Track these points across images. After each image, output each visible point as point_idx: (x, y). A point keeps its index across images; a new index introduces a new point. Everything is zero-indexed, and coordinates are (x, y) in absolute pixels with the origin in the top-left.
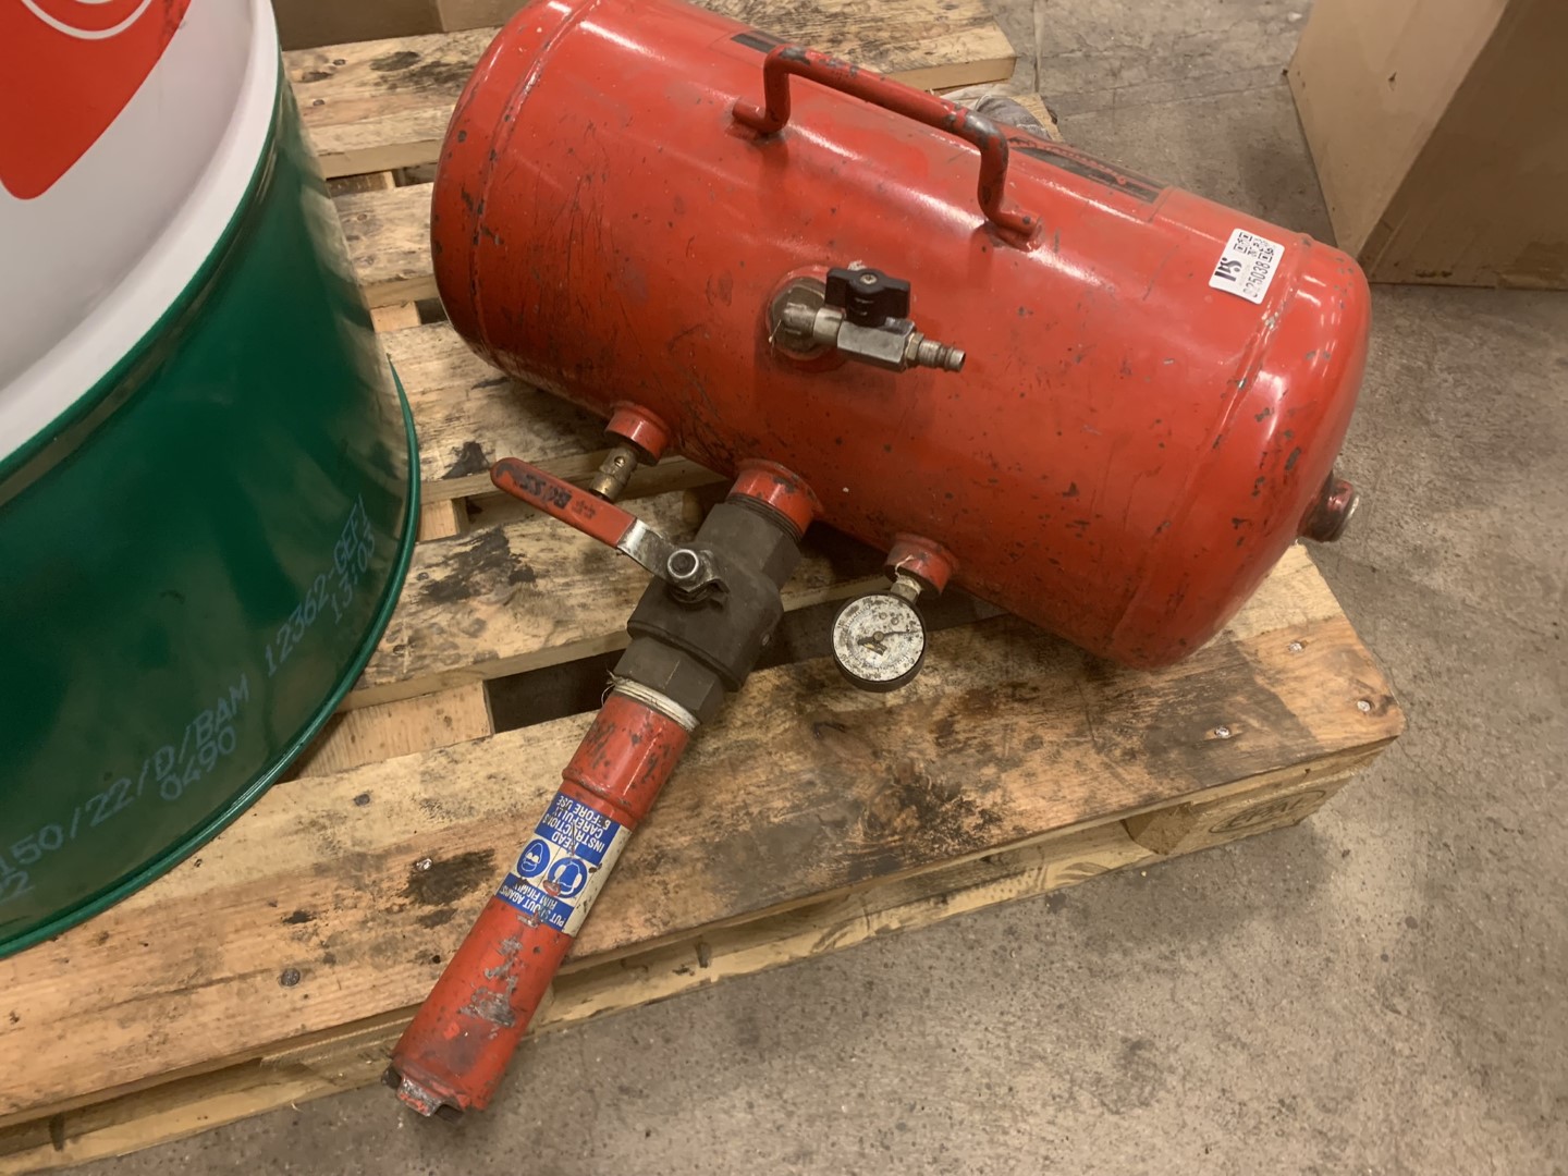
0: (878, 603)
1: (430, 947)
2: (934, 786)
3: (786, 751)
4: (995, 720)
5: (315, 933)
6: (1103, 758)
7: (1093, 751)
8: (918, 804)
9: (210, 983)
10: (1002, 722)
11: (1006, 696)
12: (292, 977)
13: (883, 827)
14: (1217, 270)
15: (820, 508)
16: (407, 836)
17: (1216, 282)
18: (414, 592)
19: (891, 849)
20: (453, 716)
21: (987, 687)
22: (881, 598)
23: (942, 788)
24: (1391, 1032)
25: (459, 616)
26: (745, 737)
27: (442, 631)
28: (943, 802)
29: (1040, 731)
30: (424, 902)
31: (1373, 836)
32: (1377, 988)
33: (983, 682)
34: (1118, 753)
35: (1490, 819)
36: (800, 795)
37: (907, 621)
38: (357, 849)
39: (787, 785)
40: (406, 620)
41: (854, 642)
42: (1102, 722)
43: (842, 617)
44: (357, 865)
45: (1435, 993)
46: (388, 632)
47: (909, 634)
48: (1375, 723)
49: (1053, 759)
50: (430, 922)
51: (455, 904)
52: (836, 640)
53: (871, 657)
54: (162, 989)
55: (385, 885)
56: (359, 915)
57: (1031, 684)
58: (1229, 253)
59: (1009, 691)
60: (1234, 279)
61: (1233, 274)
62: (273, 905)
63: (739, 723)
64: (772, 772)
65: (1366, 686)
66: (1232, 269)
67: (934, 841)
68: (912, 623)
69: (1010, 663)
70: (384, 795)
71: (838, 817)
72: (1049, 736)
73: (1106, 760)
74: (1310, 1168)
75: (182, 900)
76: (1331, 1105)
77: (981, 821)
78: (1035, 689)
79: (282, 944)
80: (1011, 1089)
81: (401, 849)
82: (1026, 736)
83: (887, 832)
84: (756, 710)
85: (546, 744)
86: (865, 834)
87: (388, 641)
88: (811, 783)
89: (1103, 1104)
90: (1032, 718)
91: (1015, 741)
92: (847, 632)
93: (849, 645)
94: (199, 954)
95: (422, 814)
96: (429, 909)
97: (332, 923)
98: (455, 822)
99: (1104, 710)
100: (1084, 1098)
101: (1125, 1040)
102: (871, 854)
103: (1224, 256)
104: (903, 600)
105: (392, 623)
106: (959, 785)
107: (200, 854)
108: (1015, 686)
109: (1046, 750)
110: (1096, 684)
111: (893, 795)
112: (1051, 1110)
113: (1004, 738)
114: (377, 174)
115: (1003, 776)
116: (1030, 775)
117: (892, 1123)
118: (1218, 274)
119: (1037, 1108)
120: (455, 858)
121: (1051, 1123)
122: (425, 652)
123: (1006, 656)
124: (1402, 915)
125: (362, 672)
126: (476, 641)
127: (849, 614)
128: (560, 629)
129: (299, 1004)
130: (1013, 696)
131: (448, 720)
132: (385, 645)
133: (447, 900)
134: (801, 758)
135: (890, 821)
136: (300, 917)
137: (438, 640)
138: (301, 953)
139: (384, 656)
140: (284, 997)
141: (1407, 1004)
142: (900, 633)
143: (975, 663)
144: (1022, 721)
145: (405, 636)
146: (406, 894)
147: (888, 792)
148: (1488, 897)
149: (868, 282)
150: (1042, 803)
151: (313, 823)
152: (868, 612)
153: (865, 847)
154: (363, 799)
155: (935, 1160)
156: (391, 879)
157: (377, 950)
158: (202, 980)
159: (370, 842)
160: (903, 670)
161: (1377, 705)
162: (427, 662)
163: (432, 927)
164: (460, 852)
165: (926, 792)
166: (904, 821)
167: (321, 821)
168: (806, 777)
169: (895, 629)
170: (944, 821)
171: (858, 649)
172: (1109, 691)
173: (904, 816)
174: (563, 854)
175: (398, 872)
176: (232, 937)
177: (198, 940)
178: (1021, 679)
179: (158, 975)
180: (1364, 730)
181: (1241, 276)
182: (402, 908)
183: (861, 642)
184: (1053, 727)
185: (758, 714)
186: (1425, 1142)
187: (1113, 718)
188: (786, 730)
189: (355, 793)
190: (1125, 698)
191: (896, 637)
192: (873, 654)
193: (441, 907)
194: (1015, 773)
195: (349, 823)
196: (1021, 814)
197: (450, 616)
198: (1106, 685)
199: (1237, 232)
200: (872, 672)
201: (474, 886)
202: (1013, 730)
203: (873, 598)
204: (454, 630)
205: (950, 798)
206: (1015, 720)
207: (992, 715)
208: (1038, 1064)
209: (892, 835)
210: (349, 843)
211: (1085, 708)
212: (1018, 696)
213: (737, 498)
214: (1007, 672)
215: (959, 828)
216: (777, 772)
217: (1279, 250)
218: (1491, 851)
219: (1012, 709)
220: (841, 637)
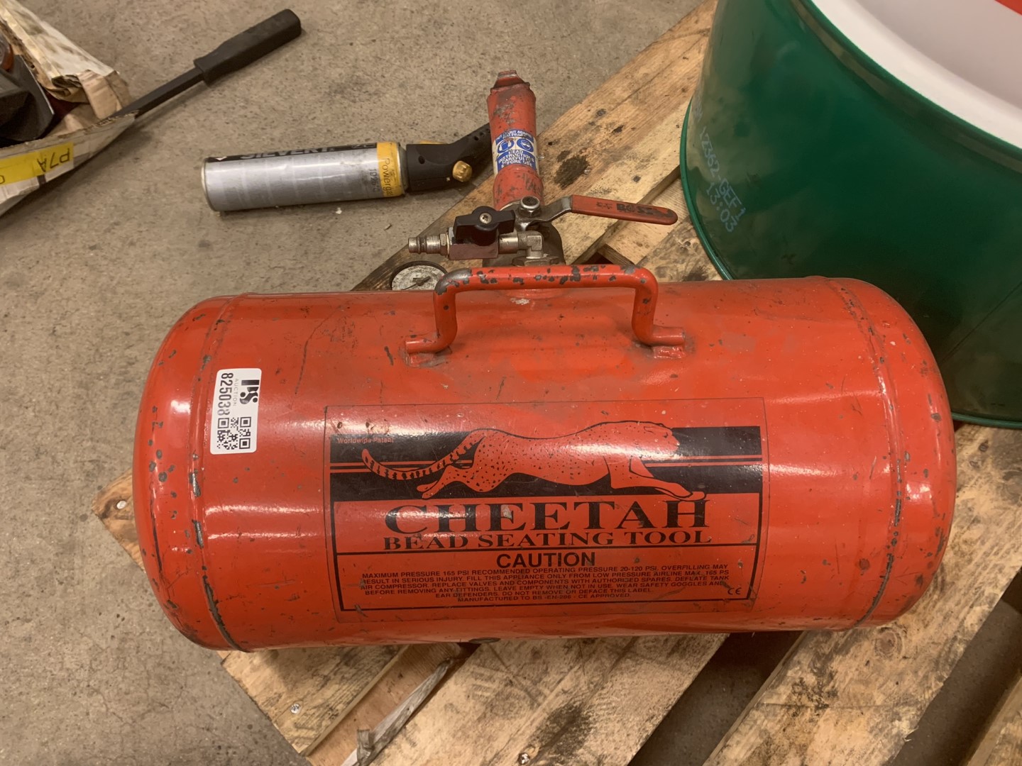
1: (557, 146)
5: (607, 129)
16: (604, 176)
30: (574, 158)
38: (620, 162)
44: (614, 157)
48: (114, 493)
51: (561, 164)
54: (644, 88)
55: (596, 156)
58: (252, 409)
61: (245, 385)
62: (633, 129)
65: (122, 518)
66: (247, 393)
70: (630, 185)
75: (669, 114)
79: (616, 119)
81: (602, 171)
85: (578, 241)
87: (695, 244)
94: (642, 102)
95: (606, 187)
96: (570, 157)
97: (603, 134)
103: (257, 403)
105: (703, 252)
118: (256, 382)
122: (674, 248)
125: (692, 224)
126: (655, 267)
129: (589, 108)
131: (640, 245)
133: (565, 164)
136: (619, 130)
137: (673, 257)
138: (604, 121)
139: (691, 236)
140: (598, 105)
145: (691, 250)
146: (585, 157)
154: (637, 179)
158: (633, 96)
163: (562, 153)
164: (576, 182)
167: (645, 163)
174: (513, 148)
176: (637, 112)
177: (649, 106)
179: (650, 91)
181: (238, 387)
183: (428, 279)
191: (410, 287)
193: (565, 160)
199: (253, 449)
201: (557, 173)
210: (625, 161)
217: (216, 448)
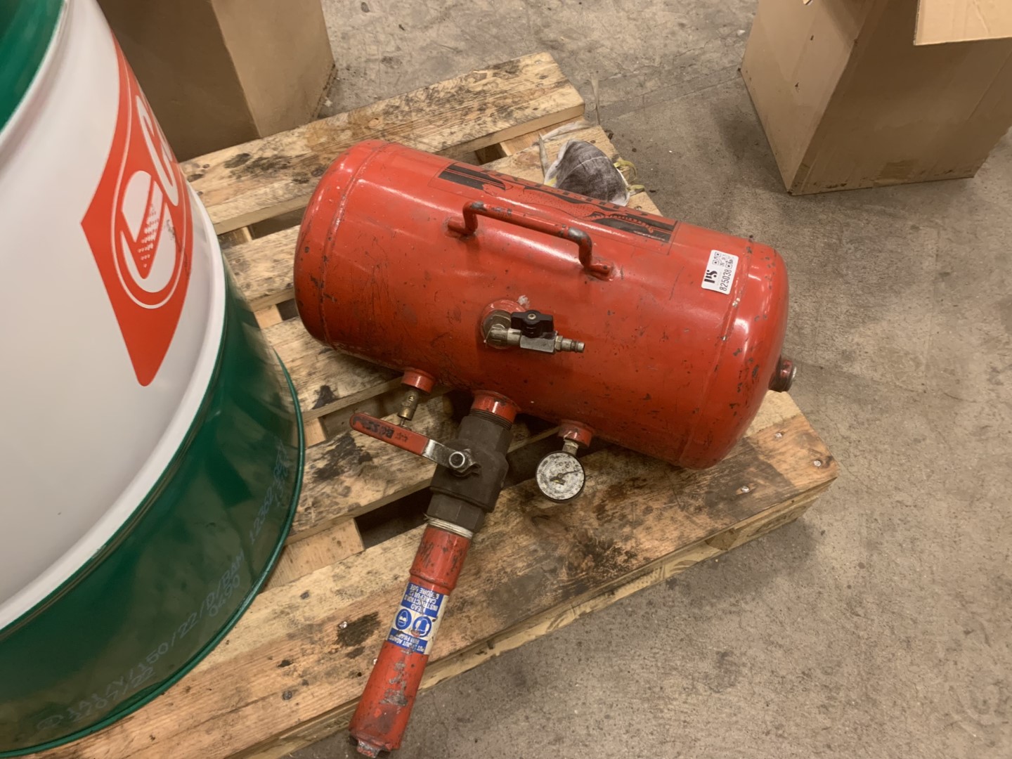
0: (557, 457)
1: (355, 668)
2: (599, 542)
3: (520, 535)
4: (626, 500)
5: (295, 670)
6: (685, 513)
7: (679, 510)
8: (593, 553)
9: (247, 705)
10: (630, 501)
11: (630, 486)
12: (288, 695)
13: (576, 569)
14: (705, 278)
15: (519, 409)
16: (332, 612)
17: (705, 285)
18: (310, 477)
19: (582, 580)
20: (341, 540)
21: (620, 483)
22: (558, 454)
23: (604, 543)
24: (857, 627)
25: (336, 486)
26: (498, 530)
27: (328, 496)
28: (605, 550)
29: (651, 504)
30: (347, 645)
31: (837, 520)
32: (847, 604)
33: (617, 480)
34: (692, 509)
35: (898, 501)
36: (531, 558)
37: (574, 465)
38: (308, 622)
39: (523, 554)
40: (308, 493)
41: (548, 480)
42: (681, 493)
43: (540, 467)
44: (310, 630)
45: (878, 602)
46: (300, 501)
47: (575, 472)
48: (824, 472)
49: (659, 518)
50: (352, 655)
51: (363, 644)
52: (539, 480)
53: (558, 487)
54: (224, 711)
55: (325, 640)
56: (314, 658)
57: (643, 478)
58: (710, 267)
59: (631, 483)
60: (713, 282)
61: (713, 279)
62: (270, 659)
63: (492, 523)
64: (514, 547)
65: (817, 452)
66: (712, 276)
67: (603, 572)
68: (577, 466)
69: (630, 467)
70: (316, 592)
71: (552, 567)
72: (655, 505)
73: (686, 514)
74: (822, 706)
75: (224, 663)
76: (829, 671)
77: (626, 558)
78: (645, 480)
79: (279, 679)
80: (661, 688)
81: (330, 619)
82: (643, 507)
83: (579, 571)
84: (500, 515)
85: (394, 551)
86: (568, 574)
87: (302, 506)
88: (535, 551)
89: (711, 688)
90: (646, 496)
91: (638, 511)
92: (543, 475)
93: (546, 482)
94: (238, 690)
95: (337, 599)
96: (350, 649)
97: (303, 664)
98: (355, 600)
99: (682, 487)
100: (700, 686)
101: (718, 653)
102: (572, 584)
103: (708, 269)
104: (570, 454)
105: (302, 495)
106: (612, 540)
107: (228, 637)
108: (634, 480)
109: (655, 513)
110: (676, 472)
111: (579, 550)
112: (684, 696)
113: (632, 510)
114: (239, 230)
115: (635, 531)
116: (648, 528)
117: (602, 715)
118: (706, 280)
119: (677, 696)
120: (359, 619)
121: (685, 703)
122: (322, 509)
123: (627, 464)
124: (857, 562)
125: (291, 526)
126: (347, 498)
127: (543, 465)
128: (390, 485)
129: (295, 708)
130: (634, 485)
131: (339, 543)
132: (300, 509)
133: (359, 642)
134: (528, 537)
135: (579, 565)
136: (286, 663)
137: (327, 502)
138: (290, 682)
139: (301, 515)
140: (286, 706)
141: (863, 611)
142: (571, 472)
143: (611, 470)
144: (640, 499)
145: (310, 502)
146: (337, 642)
147: (576, 549)
148: (901, 545)
149: (533, 318)
150: (656, 543)
151: (282, 612)
152: (553, 463)
153: (568, 581)
154: (305, 595)
155: (627, 732)
156: (328, 636)
157: (328, 674)
158: (242, 704)
159: (314, 618)
160: (575, 492)
161: (824, 462)
162: (324, 514)
163: (354, 658)
164: (360, 616)
165: (595, 546)
166: (586, 564)
167: (287, 610)
168: (532, 548)
169: (568, 470)
170: (607, 561)
171: (551, 484)
172: (683, 475)
173: (586, 561)
174: (418, 615)
175: (331, 632)
176: (253, 679)
177: (236, 683)
178: (637, 476)
179: (220, 704)
180: (819, 477)
181: (718, 279)
182: (337, 650)
183: (552, 480)
184: (657, 500)
185: (502, 516)
186: (881, 683)
187: (687, 490)
188: (518, 523)
189: (301, 593)
190: (692, 478)
191: (569, 475)
192: (559, 485)
193: (356, 647)
194: (640, 528)
195: (301, 610)
196: (646, 550)
197: (331, 487)
198: (682, 472)
199: (713, 252)
200: (559, 495)
201: (371, 633)
202: (636, 505)
203: (554, 455)
204: (335, 494)
205: (608, 548)
206: (637, 499)
207: (624, 498)
208: (674, 673)
209: (582, 572)
210: (303, 620)
211: (672, 487)
212: (636, 485)
213: (476, 412)
214: (629, 472)
215: (616, 563)
216: (517, 547)
217: (736, 259)
218: (900, 519)
219: (634, 493)
220: (541, 479)
